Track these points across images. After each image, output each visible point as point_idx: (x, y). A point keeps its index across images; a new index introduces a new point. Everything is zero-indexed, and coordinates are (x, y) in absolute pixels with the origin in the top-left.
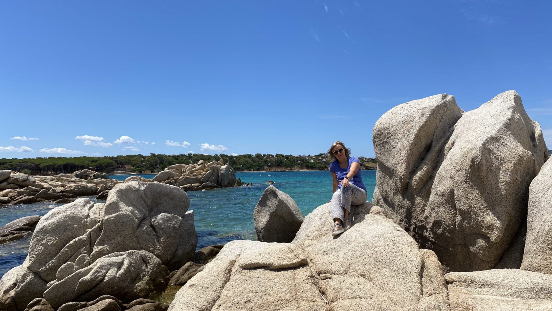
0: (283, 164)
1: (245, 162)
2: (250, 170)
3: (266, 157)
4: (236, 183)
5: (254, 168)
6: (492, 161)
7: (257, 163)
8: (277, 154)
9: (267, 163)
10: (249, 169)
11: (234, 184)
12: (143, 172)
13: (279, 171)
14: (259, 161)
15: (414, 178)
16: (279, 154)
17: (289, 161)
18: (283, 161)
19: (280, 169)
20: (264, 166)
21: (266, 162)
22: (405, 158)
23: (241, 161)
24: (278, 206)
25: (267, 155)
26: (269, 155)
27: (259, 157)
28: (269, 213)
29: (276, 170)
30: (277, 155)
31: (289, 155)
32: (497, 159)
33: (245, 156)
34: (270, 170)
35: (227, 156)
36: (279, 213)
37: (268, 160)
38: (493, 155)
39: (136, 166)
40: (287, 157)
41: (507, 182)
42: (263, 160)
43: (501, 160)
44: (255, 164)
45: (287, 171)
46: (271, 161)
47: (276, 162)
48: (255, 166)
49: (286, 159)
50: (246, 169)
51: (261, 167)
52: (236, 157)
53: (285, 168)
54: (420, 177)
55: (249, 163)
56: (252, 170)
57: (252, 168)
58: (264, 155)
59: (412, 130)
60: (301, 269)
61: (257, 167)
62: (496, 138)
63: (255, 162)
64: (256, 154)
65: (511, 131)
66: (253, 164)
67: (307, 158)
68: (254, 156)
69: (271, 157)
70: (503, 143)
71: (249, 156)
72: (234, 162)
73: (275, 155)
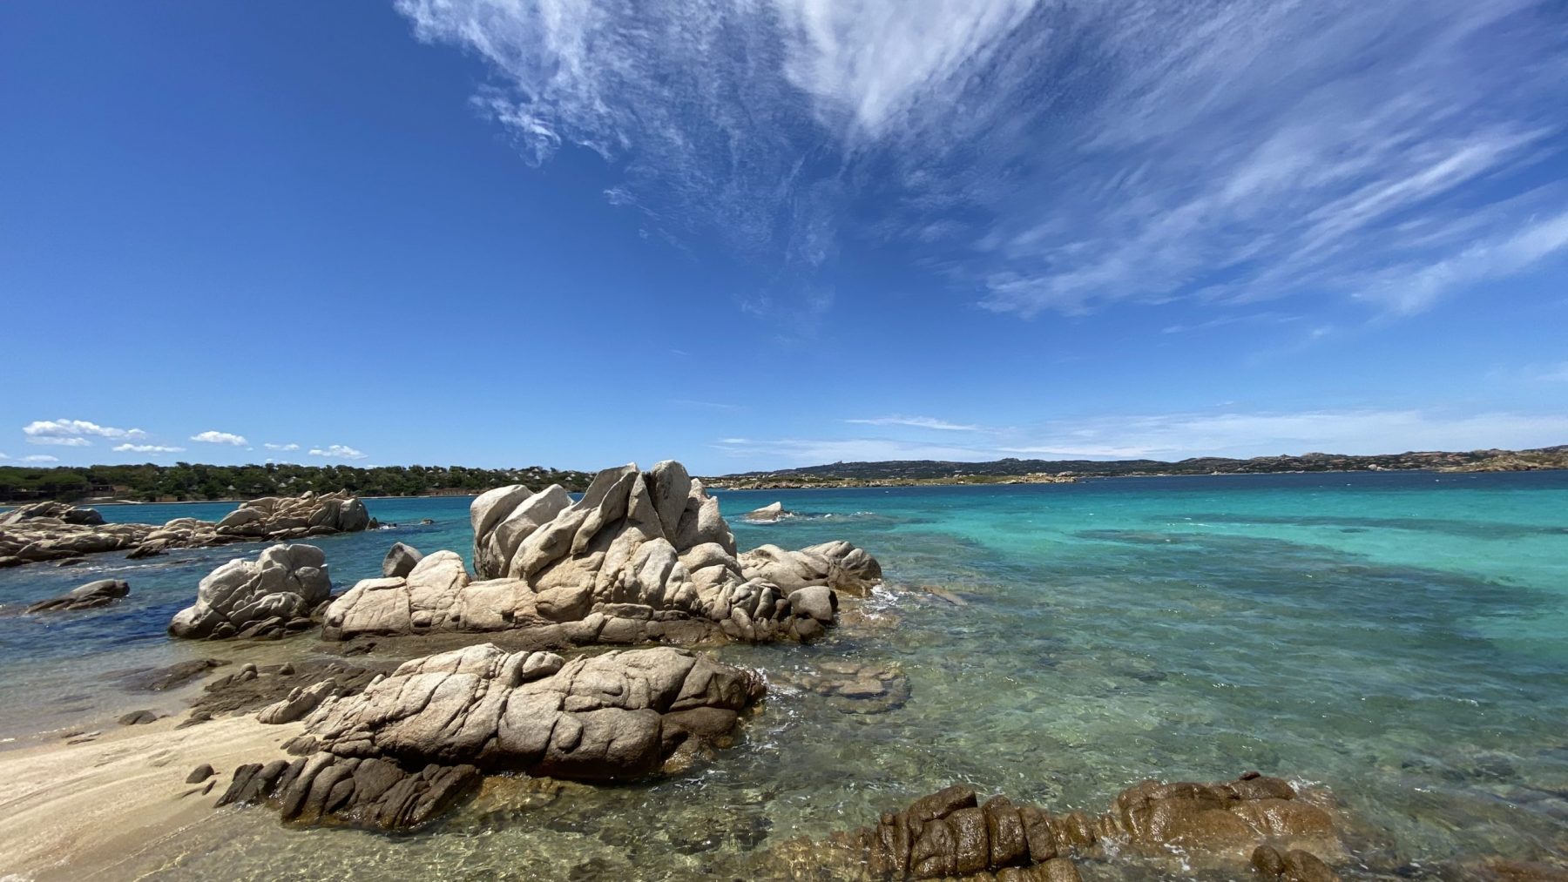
0: (462, 483)
1: (388, 480)
2: (398, 495)
3: (431, 471)
4: (368, 525)
5: (407, 490)
6: (508, 531)
7: (413, 481)
8: (452, 467)
9: (432, 482)
10: (396, 492)
11: (363, 526)
12: (157, 499)
14: (416, 479)
15: (483, 538)
16: (456, 467)
17: (474, 478)
18: (463, 479)
20: (427, 487)
21: (430, 479)
22: (479, 527)
23: (381, 478)
25: (433, 467)
26: (437, 469)
27: (416, 471)
30: (453, 469)
31: (475, 469)
33: (389, 470)
34: (437, 493)
35: (351, 469)
36: (406, 562)
37: (434, 477)
38: (510, 528)
39: (142, 486)
40: (471, 472)
41: (512, 541)
42: (424, 477)
43: (513, 530)
44: (408, 484)
45: (470, 495)
46: (440, 478)
47: (449, 481)
48: (408, 487)
49: (468, 476)
50: (390, 492)
51: (420, 488)
52: (369, 471)
54: (486, 538)
55: (396, 481)
56: (402, 494)
57: (402, 490)
58: (428, 469)
61: (413, 489)
63: (408, 480)
64: (412, 466)
66: (405, 483)
67: (508, 474)
68: (407, 469)
69: (440, 471)
71: (398, 470)
72: (367, 481)
73: (448, 468)
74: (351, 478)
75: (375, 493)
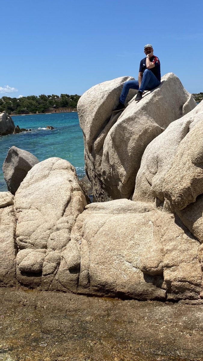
0: (68, 104)
1: (29, 104)
2: (35, 113)
3: (51, 98)
4: (15, 130)
5: (39, 110)
6: (125, 135)
7: (42, 104)
8: (61, 94)
9: (52, 105)
10: (34, 111)
11: (12, 131)
13: (65, 112)
14: (43, 103)
15: (95, 143)
16: (64, 95)
17: (74, 101)
18: (68, 102)
19: (66, 110)
20: (50, 108)
21: (51, 103)
22: (89, 129)
23: (25, 103)
24: (19, 162)
25: (51, 95)
26: (54, 96)
27: (43, 98)
28: (13, 168)
29: (62, 111)
31: (74, 95)
32: (128, 133)
33: (29, 98)
34: (55, 111)
35: (9, 98)
36: (20, 168)
37: (53, 101)
38: (126, 130)
40: (72, 97)
41: (133, 147)
42: (48, 102)
43: (131, 133)
44: (40, 106)
45: (73, 111)
46: (56, 102)
47: (61, 103)
48: (40, 108)
49: (71, 100)
50: (31, 111)
51: (46, 109)
52: (19, 99)
53: (71, 109)
54: (98, 142)
55: (33, 105)
56: (37, 112)
57: (37, 110)
58: (49, 96)
59: (95, 109)
60: (8, 207)
61: (43, 109)
62: (132, 118)
63: (39, 104)
64: (40, 95)
65: (147, 111)
66: (38, 106)
68: (38, 97)
69: (56, 97)
70: (137, 121)
71: (33, 98)
72: (18, 105)
73: (60, 96)
74: (10, 104)
75: (23, 112)
